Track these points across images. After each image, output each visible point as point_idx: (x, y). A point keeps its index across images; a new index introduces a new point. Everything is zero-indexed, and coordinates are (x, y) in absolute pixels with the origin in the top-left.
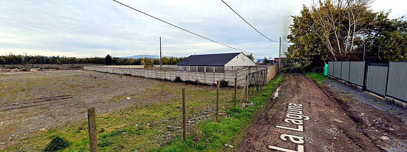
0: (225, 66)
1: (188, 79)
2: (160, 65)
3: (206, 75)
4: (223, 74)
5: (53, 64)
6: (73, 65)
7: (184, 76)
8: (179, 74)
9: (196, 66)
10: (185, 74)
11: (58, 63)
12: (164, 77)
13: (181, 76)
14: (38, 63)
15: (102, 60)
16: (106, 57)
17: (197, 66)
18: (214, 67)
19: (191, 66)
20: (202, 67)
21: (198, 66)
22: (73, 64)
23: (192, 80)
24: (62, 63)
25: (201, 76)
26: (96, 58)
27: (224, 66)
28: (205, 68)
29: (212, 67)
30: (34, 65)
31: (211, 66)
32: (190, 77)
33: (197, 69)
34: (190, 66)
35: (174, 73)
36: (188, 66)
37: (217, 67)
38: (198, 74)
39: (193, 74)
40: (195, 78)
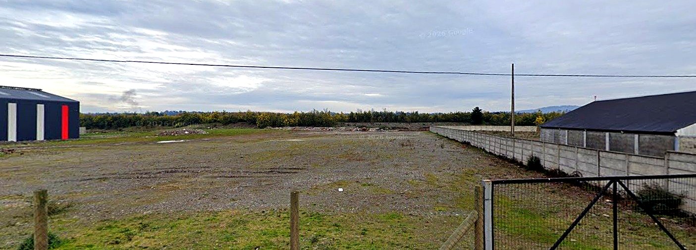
0: (677, 134)
1: (556, 166)
2: (510, 127)
3: (602, 160)
4: (660, 162)
5: (402, 122)
6: (424, 125)
7: (548, 157)
8: (538, 149)
9: (583, 130)
10: (551, 151)
11: (407, 122)
12: (512, 154)
13: (541, 157)
14: (386, 122)
15: (467, 116)
16: (472, 111)
17: (585, 132)
18: (636, 136)
19: (570, 131)
20: (598, 134)
21: (588, 130)
22: (424, 123)
23: (566, 170)
24: (412, 122)
25: (589, 162)
26: (457, 114)
27: (673, 134)
28: (607, 139)
29: (629, 135)
30: (381, 123)
31: (626, 132)
32: (562, 161)
33: (585, 138)
34: (567, 131)
35: (529, 147)
36: (561, 132)
37: (647, 137)
38: (579, 156)
39: (569, 155)
40: (573, 165)
